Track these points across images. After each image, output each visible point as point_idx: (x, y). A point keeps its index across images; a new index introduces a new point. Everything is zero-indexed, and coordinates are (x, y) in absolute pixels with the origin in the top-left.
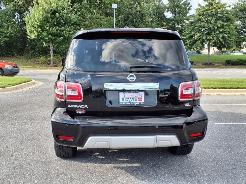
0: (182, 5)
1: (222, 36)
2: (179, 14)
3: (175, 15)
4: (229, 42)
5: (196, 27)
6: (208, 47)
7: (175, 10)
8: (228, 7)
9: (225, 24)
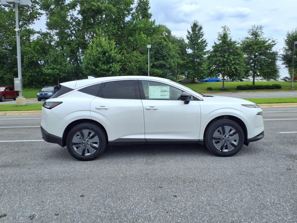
0: (200, 43)
1: (234, 67)
2: (198, 50)
3: (195, 51)
4: (239, 71)
5: (213, 61)
6: (223, 76)
7: (194, 47)
8: (237, 44)
9: (236, 57)
